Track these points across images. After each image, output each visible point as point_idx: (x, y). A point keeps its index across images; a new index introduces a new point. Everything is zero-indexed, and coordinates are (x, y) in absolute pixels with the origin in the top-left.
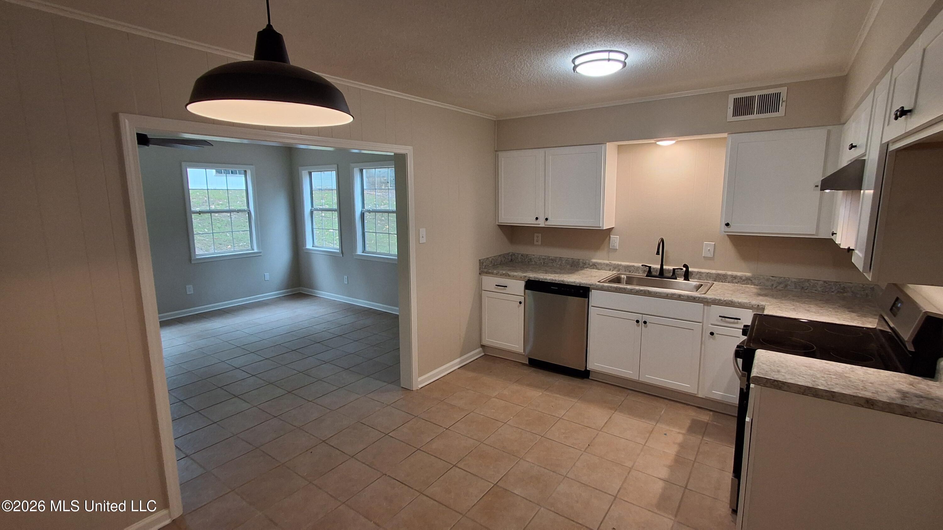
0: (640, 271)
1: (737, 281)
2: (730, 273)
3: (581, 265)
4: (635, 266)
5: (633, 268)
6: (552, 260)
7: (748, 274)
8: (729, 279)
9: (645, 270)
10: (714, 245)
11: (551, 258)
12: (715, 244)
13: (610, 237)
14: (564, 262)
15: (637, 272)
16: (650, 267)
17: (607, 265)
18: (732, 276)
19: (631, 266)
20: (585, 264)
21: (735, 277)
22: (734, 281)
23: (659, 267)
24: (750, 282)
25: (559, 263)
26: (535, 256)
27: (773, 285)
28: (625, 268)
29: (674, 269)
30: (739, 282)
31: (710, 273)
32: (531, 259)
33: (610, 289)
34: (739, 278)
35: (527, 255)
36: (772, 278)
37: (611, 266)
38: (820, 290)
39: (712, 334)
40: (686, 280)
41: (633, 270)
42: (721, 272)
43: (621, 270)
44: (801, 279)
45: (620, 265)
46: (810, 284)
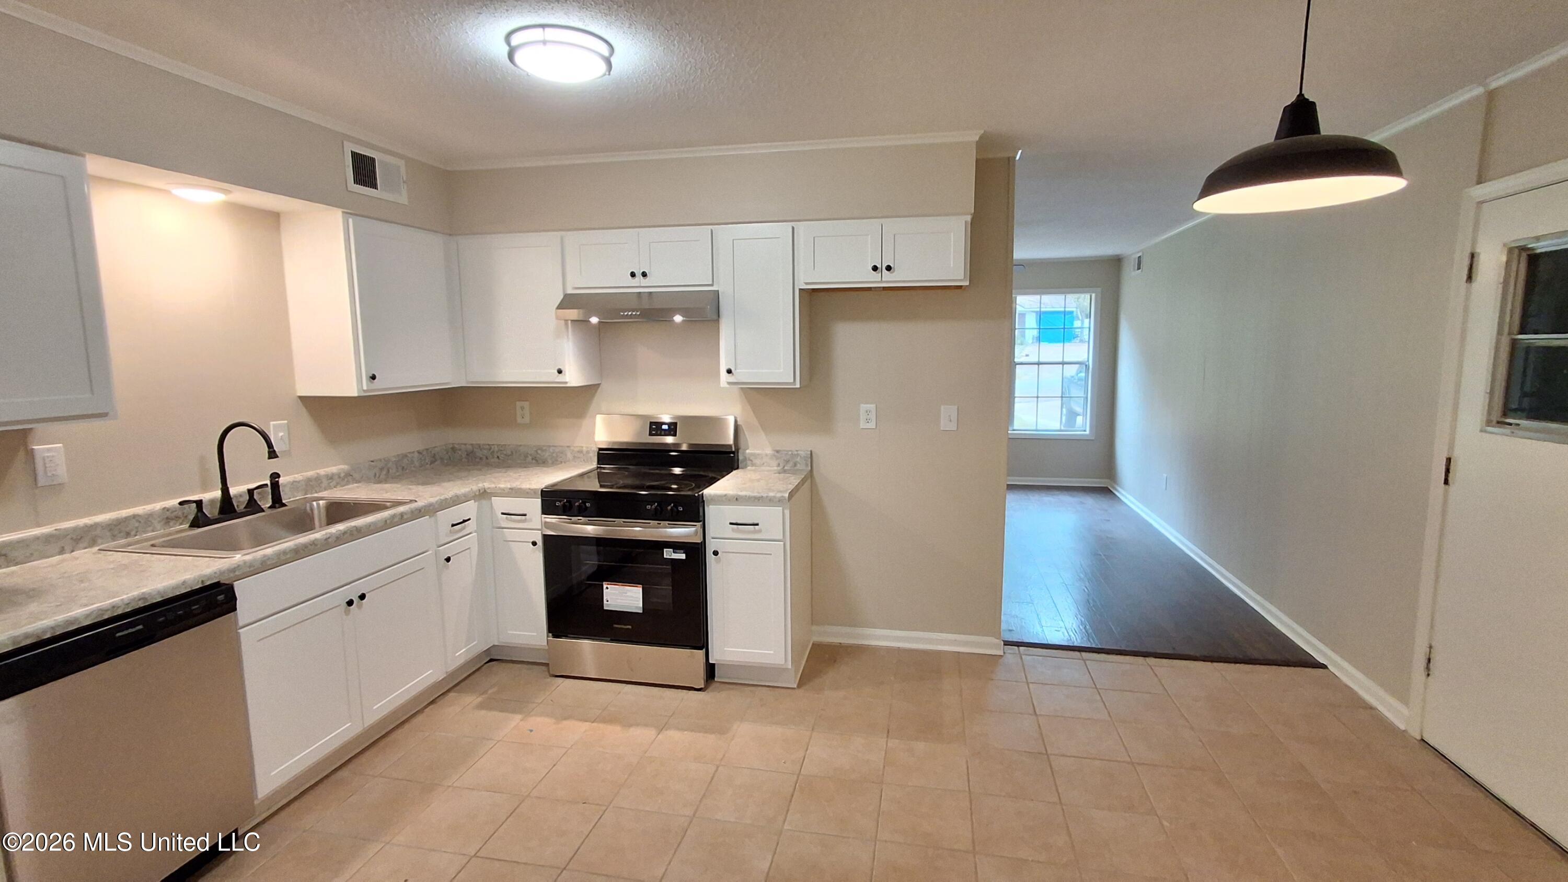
0: (155, 523)
1: (334, 483)
2: (322, 472)
4: (138, 515)
5: (135, 522)
7: (345, 467)
8: (326, 481)
9: (167, 518)
10: (286, 428)
12: (287, 423)
13: (30, 452)
15: (150, 529)
16: (199, 503)
17: (48, 539)
18: (327, 475)
19: (127, 519)
21: (330, 477)
22: (331, 484)
23: (218, 494)
24: (350, 478)
27: (375, 474)
28: (111, 530)
29: (251, 492)
30: (337, 484)
31: (296, 482)
34: (336, 477)
36: (373, 463)
37: (66, 536)
38: (417, 464)
39: (448, 560)
40: (277, 505)
41: (137, 528)
42: (310, 474)
43: (100, 541)
44: (398, 455)
45: (95, 526)
46: (408, 460)
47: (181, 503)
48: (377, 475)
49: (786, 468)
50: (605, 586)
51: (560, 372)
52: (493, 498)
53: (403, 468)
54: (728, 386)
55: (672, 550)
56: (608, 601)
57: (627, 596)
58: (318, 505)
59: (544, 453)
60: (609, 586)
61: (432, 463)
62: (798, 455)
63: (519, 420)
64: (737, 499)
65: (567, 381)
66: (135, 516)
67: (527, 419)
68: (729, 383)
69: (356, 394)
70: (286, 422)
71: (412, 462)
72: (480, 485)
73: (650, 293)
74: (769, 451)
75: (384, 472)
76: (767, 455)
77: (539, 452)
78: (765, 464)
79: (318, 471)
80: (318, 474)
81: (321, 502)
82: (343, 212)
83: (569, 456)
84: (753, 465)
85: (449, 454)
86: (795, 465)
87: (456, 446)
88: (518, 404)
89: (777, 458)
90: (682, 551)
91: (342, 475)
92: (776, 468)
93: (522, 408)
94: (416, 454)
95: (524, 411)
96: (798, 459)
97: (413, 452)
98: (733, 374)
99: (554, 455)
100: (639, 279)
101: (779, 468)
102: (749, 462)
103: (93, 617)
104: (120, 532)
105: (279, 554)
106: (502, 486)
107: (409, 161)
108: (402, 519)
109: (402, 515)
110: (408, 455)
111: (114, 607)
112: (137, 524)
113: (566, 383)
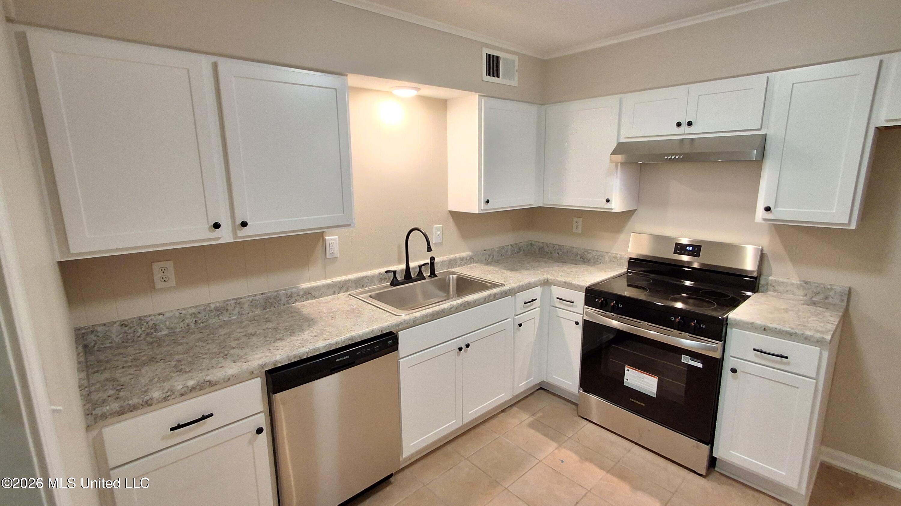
0: (375, 281)
1: (463, 263)
2: (458, 255)
3: (284, 299)
4: (368, 276)
5: (366, 280)
6: (217, 309)
7: (470, 253)
8: (459, 262)
10: (440, 229)
11: (213, 306)
13: (324, 241)
14: (246, 306)
15: (373, 284)
16: (395, 272)
17: (329, 286)
18: (460, 258)
19: (363, 278)
20: (291, 296)
21: (462, 259)
22: (462, 264)
24: (472, 260)
25: (236, 312)
26: (167, 315)
27: (486, 258)
28: (355, 283)
29: (420, 267)
30: (465, 263)
31: (444, 261)
32: (155, 327)
33: (425, 319)
34: (465, 259)
35: (140, 319)
36: (485, 252)
37: (336, 285)
38: (510, 253)
39: (520, 325)
40: (432, 276)
41: (367, 283)
42: (451, 257)
43: (350, 289)
44: (500, 247)
45: (348, 281)
46: (505, 250)
47: (386, 272)
48: (487, 260)
49: (814, 299)
50: (626, 369)
51: (608, 201)
52: (552, 286)
53: (502, 255)
54: (763, 222)
55: (690, 357)
56: (627, 380)
57: (644, 381)
58: (453, 277)
59: (589, 255)
60: (629, 369)
61: (518, 252)
62: (832, 289)
63: (574, 230)
64: (765, 329)
65: (613, 208)
66: (366, 277)
67: (580, 231)
68: (765, 220)
69: (477, 212)
70: (441, 225)
71: (507, 251)
72: (545, 276)
73: (693, 139)
74: (796, 281)
75: (491, 257)
76: (792, 284)
77: (586, 253)
78: (790, 292)
79: (456, 255)
80: (455, 257)
81: (454, 276)
82: (479, 95)
83: (607, 259)
84: (775, 291)
85: (529, 247)
86: (827, 298)
87: (533, 243)
88: (575, 219)
89: (804, 289)
90: (700, 361)
91: (468, 258)
92: (801, 297)
93: (577, 222)
94: (510, 247)
95: (578, 225)
96: (832, 293)
97: (509, 245)
98: (771, 212)
99: (596, 257)
100: (684, 128)
101: (805, 298)
102: (771, 288)
103: (327, 348)
104: (359, 285)
105: (423, 317)
106: (559, 279)
107: (522, 57)
108: (495, 297)
109: (495, 295)
110: (505, 247)
111: (337, 343)
112: (367, 281)
113: (612, 209)
